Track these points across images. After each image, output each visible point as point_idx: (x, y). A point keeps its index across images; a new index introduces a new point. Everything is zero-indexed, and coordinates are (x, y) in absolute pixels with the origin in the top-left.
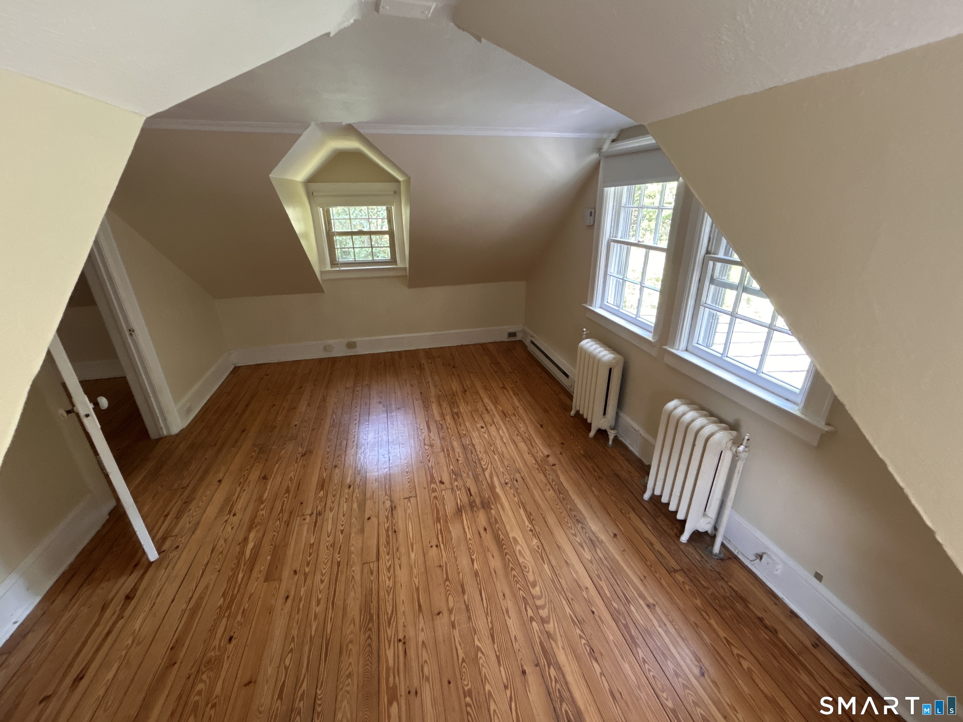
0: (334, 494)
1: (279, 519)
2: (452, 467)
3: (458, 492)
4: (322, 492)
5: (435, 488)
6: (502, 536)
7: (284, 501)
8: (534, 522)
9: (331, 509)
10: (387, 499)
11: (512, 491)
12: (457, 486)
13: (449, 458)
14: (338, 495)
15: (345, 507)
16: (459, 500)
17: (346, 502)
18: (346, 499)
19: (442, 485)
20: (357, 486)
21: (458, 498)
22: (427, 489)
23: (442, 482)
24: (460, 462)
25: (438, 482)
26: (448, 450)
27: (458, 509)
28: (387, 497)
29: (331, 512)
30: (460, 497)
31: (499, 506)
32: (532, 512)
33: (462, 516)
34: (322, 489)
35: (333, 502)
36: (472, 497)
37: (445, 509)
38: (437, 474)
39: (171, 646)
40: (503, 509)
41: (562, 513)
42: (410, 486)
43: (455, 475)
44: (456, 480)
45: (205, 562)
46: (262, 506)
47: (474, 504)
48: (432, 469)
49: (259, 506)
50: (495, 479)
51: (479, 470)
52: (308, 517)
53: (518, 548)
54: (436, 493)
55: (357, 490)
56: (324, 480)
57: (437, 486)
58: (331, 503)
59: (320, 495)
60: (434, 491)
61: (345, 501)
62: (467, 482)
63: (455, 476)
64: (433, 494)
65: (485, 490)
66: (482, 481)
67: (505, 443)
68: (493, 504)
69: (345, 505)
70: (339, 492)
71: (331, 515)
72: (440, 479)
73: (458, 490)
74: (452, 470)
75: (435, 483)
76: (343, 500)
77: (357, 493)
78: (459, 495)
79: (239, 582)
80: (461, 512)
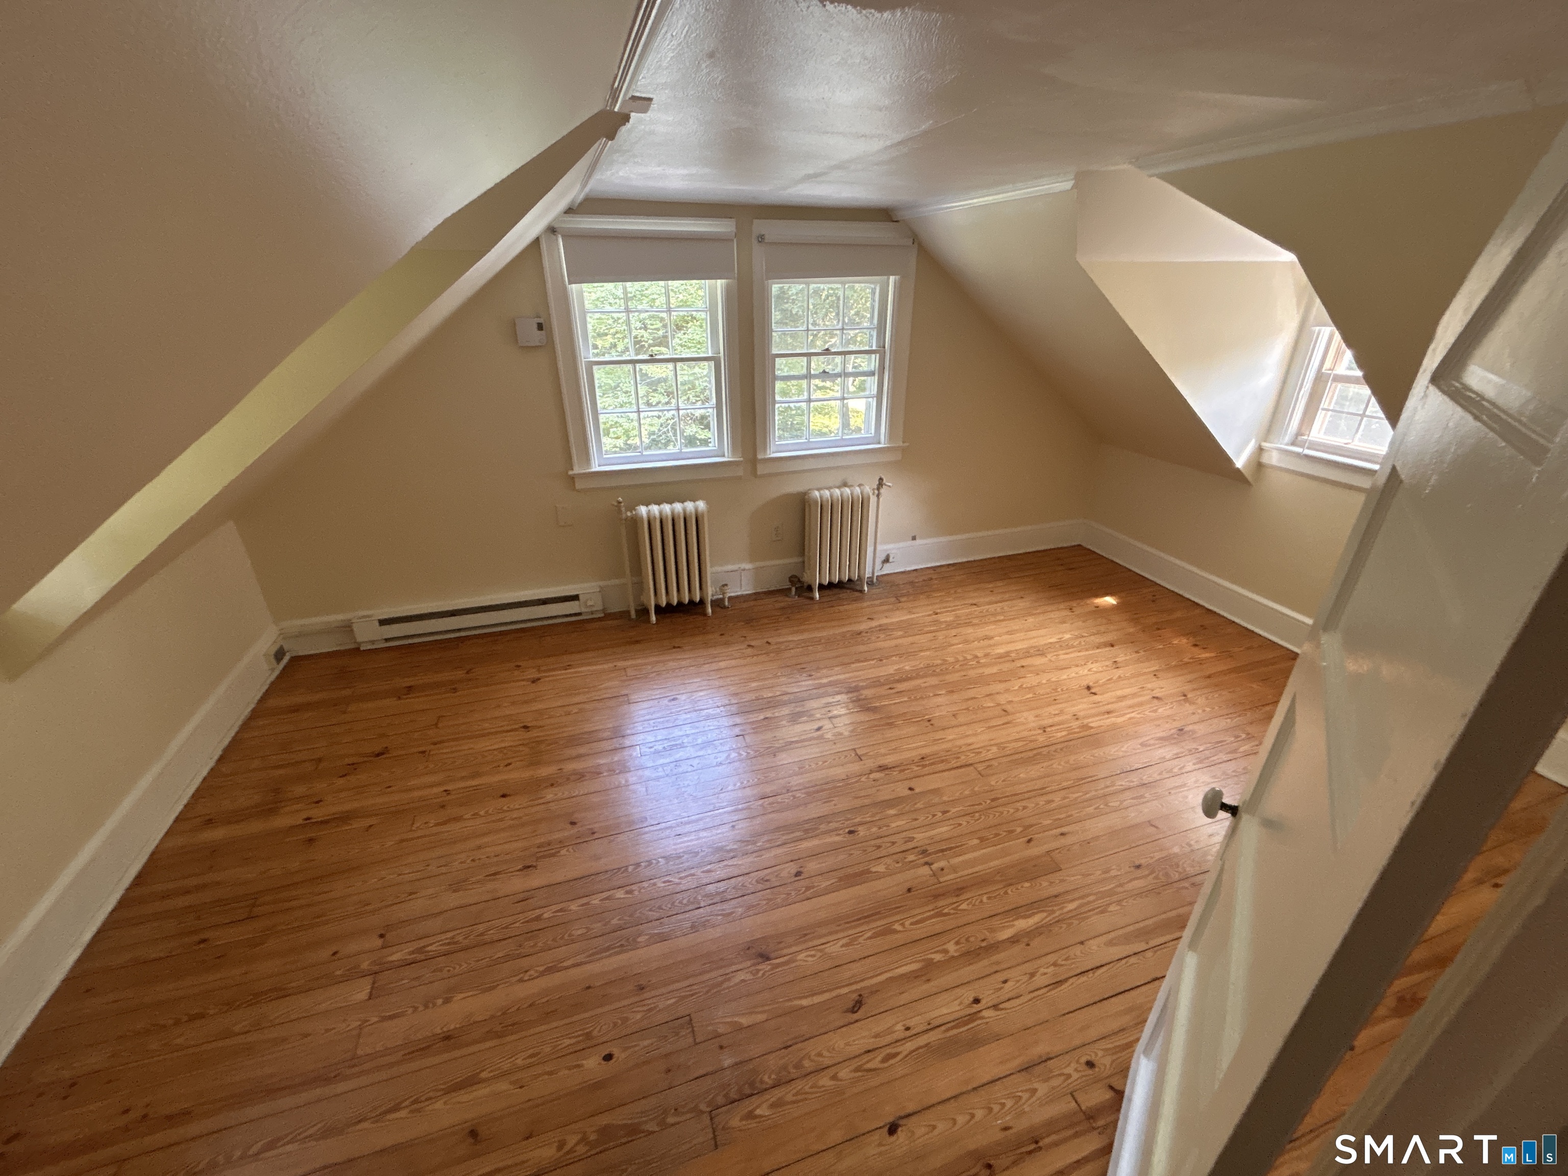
2: (783, 723)
3: (835, 712)
12: (822, 714)
22: (837, 741)
27: (864, 710)
35: (894, 843)
36: (842, 701)
43: (799, 718)
44: (811, 716)
46: (938, 957)
47: (854, 698)
50: (803, 683)
52: (937, 866)
54: (843, 732)
55: (858, 820)
56: (842, 879)
58: (897, 845)
59: (882, 870)
60: (837, 734)
61: (884, 829)
62: (813, 707)
63: (804, 716)
64: (846, 733)
69: (894, 825)
71: (920, 837)
72: (813, 731)
73: (832, 712)
74: (788, 722)
76: (884, 832)
77: (862, 818)
79: (1078, 902)
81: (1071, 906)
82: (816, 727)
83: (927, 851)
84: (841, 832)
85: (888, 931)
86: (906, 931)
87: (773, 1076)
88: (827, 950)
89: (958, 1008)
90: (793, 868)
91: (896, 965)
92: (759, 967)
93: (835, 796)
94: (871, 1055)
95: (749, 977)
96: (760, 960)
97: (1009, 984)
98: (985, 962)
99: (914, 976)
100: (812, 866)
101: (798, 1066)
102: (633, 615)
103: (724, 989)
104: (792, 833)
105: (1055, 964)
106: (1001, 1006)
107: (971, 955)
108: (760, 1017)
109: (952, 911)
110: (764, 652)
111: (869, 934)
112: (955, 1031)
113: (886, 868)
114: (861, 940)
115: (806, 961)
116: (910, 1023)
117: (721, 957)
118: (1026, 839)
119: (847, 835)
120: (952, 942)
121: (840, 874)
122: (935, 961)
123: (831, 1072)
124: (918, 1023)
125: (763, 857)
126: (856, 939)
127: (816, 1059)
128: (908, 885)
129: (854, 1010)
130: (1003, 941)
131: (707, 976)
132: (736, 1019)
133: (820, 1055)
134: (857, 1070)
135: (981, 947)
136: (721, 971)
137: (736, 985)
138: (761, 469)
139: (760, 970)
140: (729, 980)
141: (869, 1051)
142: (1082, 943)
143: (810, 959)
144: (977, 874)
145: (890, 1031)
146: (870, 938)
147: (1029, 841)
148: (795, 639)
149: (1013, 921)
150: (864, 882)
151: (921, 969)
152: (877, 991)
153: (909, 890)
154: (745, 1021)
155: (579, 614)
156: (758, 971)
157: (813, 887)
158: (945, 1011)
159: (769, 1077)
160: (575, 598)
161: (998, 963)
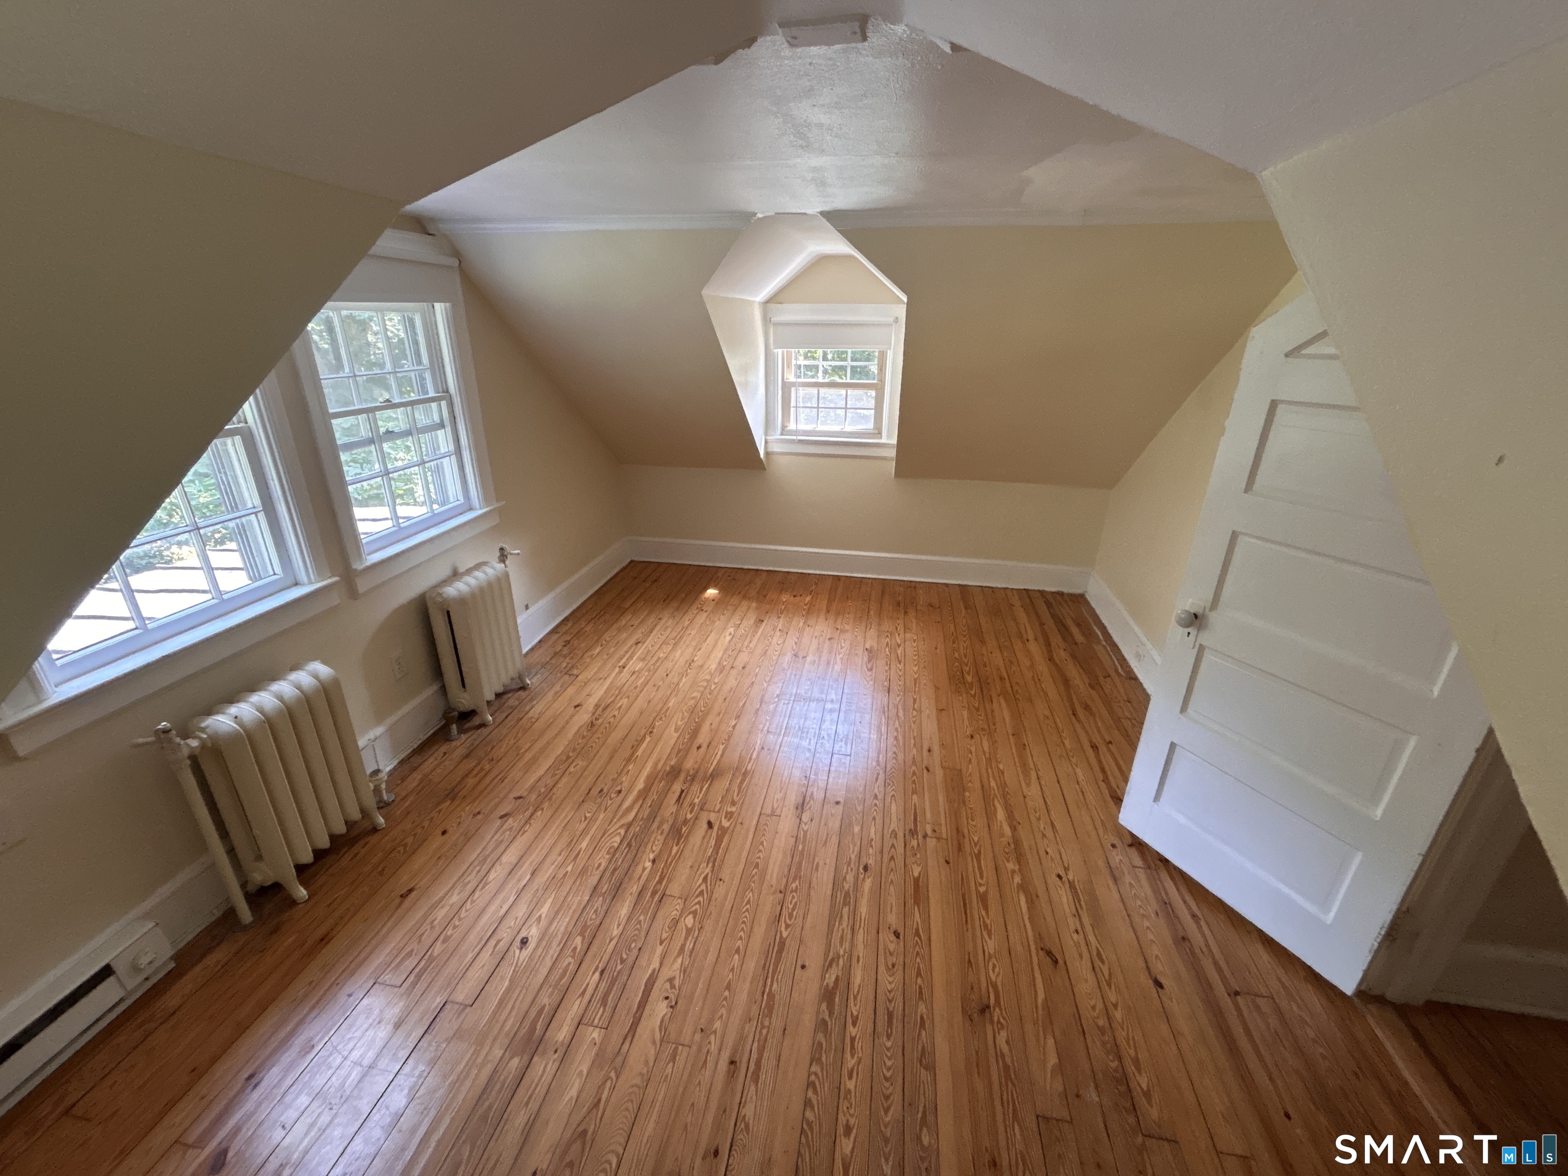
0: (892, 862)
1: (976, 845)
2: (675, 849)
3: (696, 801)
4: (916, 874)
5: (726, 817)
6: (687, 737)
7: (982, 878)
8: (639, 738)
9: (894, 834)
10: (806, 824)
11: (624, 779)
12: (691, 812)
13: (665, 871)
14: (886, 860)
15: (873, 830)
16: (704, 789)
17: (872, 840)
18: (871, 846)
19: (712, 820)
20: (852, 865)
21: (703, 792)
22: (740, 821)
23: (710, 825)
24: (652, 856)
25: (716, 828)
26: (654, 893)
27: (712, 780)
28: (805, 828)
29: (893, 831)
30: (700, 792)
31: (660, 766)
32: (630, 747)
33: (714, 769)
34: (916, 881)
35: (893, 846)
36: (683, 788)
37: (730, 784)
38: (708, 843)
39: (1027, 748)
40: (659, 761)
41: (598, 738)
42: (764, 835)
43: (680, 833)
44: (685, 822)
45: (1052, 812)
46: (1017, 879)
47: (689, 778)
48: (710, 857)
49: (1023, 878)
50: (627, 804)
51: (636, 829)
52: (929, 832)
53: (679, 723)
54: (729, 810)
55: (853, 857)
56: (917, 902)
57: (721, 821)
58: (896, 845)
59: (919, 869)
60: (729, 816)
61: (873, 843)
62: (672, 813)
63: (682, 828)
64: (734, 809)
65: (657, 793)
66: (650, 806)
67: (533, 874)
68: (665, 771)
69: (872, 835)
70: (884, 865)
71: (893, 826)
72: (710, 831)
73: (695, 804)
74: (677, 844)
75: (721, 828)
76: (877, 844)
77: (853, 852)
78: (698, 797)
79: (991, 779)
80: (711, 775)
81: (993, 784)
82: (705, 826)
83: (911, 830)
84: (862, 877)
85: (983, 899)
86: (988, 884)
87: (1111, 1057)
88: (992, 952)
89: (1063, 890)
90: (887, 938)
91: (1019, 911)
92: (996, 1019)
93: (814, 859)
94: (1097, 969)
95: (1003, 1034)
96: (987, 1015)
97: (1049, 850)
98: (1029, 856)
99: (1031, 903)
100: (893, 919)
101: (1102, 1031)
102: (245, 914)
103: (1013, 1065)
104: (841, 917)
105: (1039, 819)
106: (1066, 865)
107: (1020, 857)
108: (1051, 1042)
109: (978, 847)
110: (531, 809)
111: (984, 913)
112: (1083, 903)
113: (919, 865)
114: (988, 922)
115: (999, 973)
116: (1072, 928)
117: (974, 1052)
118: (925, 771)
119: (868, 874)
120: (1007, 864)
121: (910, 902)
122: (1020, 882)
123: (1111, 1008)
124: (1073, 923)
125: (861, 955)
126: (986, 926)
127: (1097, 1011)
128: (942, 861)
129: (1056, 962)
130: (1013, 836)
131: (995, 1078)
132: (1049, 1071)
133: (1094, 1008)
134: (1109, 985)
135: (1015, 849)
136: (992, 1060)
137: (1011, 1051)
138: (362, 585)
139: (999, 1019)
140: (1003, 1055)
141: (1093, 968)
142: (1025, 797)
143: (997, 970)
144: (947, 812)
145: (1077, 945)
146: (987, 913)
147: (928, 770)
148: (541, 772)
149: (997, 820)
150: (927, 887)
151: (1026, 897)
152: (1040, 935)
153: (948, 862)
154: (1053, 1060)
155: (122, 1000)
156: (999, 1022)
157: (917, 930)
158: (1064, 900)
159: (1112, 1061)
160: (106, 972)
161: (1030, 849)
